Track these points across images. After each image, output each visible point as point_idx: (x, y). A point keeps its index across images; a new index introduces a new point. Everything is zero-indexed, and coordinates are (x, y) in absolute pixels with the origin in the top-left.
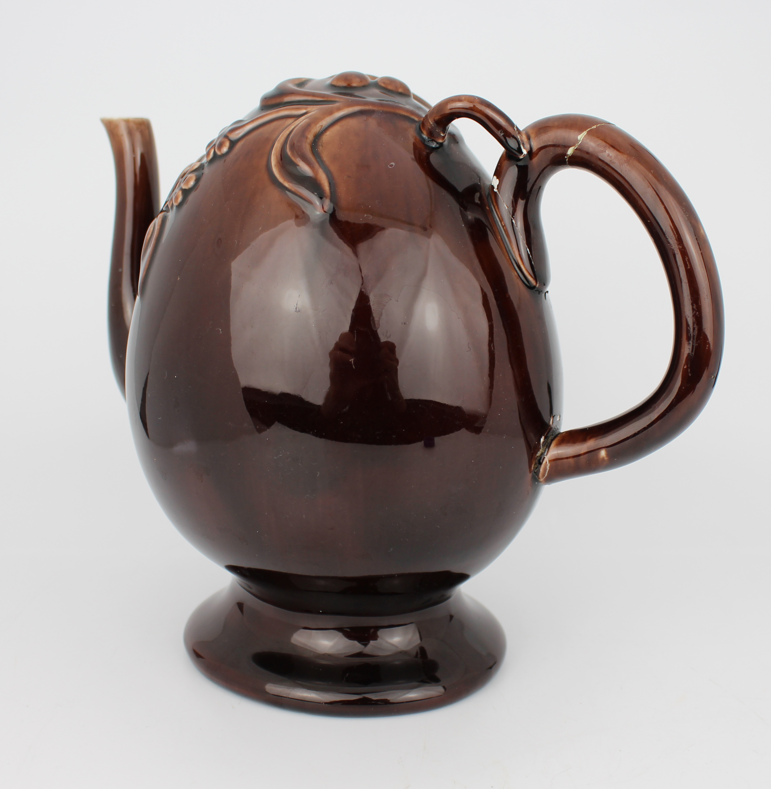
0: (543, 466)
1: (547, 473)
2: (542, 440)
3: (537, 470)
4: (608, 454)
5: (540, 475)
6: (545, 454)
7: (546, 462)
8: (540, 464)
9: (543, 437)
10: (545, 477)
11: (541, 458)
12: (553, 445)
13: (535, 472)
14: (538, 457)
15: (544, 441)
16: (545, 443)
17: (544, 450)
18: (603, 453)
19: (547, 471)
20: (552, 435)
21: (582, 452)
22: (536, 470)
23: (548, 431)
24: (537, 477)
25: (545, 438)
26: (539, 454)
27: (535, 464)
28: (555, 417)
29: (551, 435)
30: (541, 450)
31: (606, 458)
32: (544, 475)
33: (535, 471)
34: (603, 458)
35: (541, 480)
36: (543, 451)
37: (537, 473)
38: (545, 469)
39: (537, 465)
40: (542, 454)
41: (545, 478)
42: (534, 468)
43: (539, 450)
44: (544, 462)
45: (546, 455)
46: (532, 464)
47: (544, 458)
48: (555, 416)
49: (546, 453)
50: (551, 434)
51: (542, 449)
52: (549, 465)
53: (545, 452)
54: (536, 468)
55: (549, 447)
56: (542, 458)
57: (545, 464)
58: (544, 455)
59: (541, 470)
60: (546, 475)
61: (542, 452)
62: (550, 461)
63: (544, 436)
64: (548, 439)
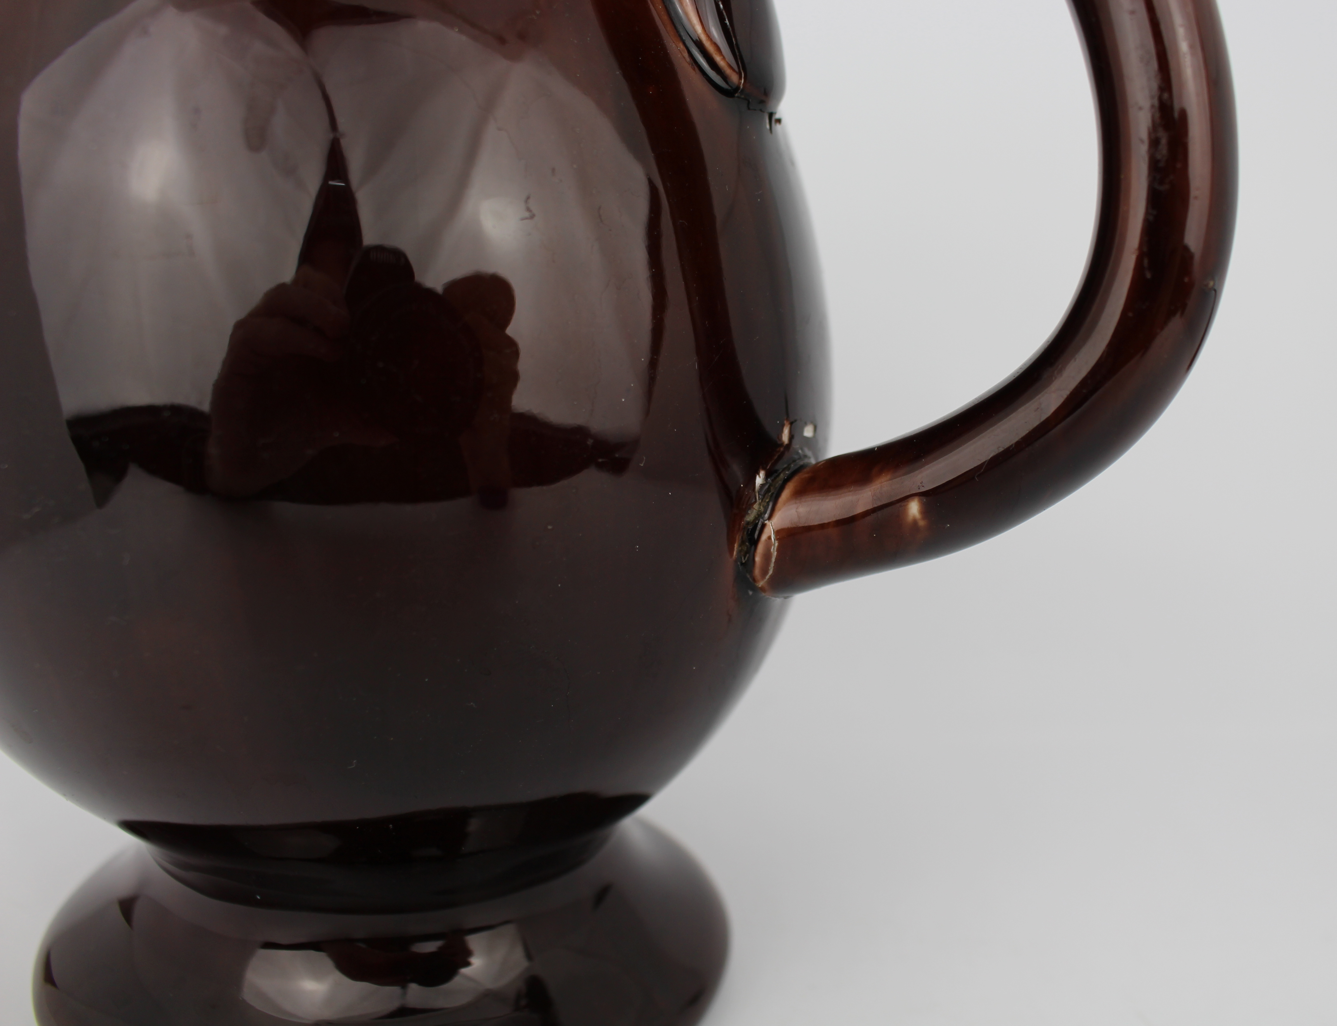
0: (761, 548)
1: (772, 565)
2: (759, 480)
3: (748, 558)
4: (926, 511)
5: (757, 572)
6: (767, 516)
7: (769, 538)
8: (755, 543)
9: (762, 474)
10: (767, 577)
11: (756, 525)
12: (786, 494)
13: (742, 564)
14: (748, 523)
15: (765, 482)
16: (767, 486)
17: (763, 507)
18: (914, 509)
19: (773, 560)
20: (788, 468)
21: (860, 509)
22: (744, 559)
23: (776, 457)
24: (748, 576)
25: (767, 476)
26: (750, 517)
27: (742, 543)
28: (794, 424)
29: (784, 469)
30: (756, 506)
31: (922, 523)
32: (765, 572)
33: (744, 561)
34: (915, 522)
35: (761, 584)
36: (761, 507)
37: (747, 565)
38: (767, 556)
39: (747, 544)
40: (760, 515)
41: (768, 579)
42: (739, 552)
43: (750, 506)
44: (764, 537)
45: (770, 518)
46: (735, 543)
47: (764, 526)
48: (796, 421)
49: (768, 512)
50: (785, 466)
51: (760, 504)
52: (776, 544)
53: (765, 512)
54: (746, 553)
55: (776, 498)
56: (759, 526)
57: (766, 540)
58: (763, 518)
59: (758, 559)
60: (771, 572)
61: (759, 511)
62: (777, 533)
63: (764, 469)
64: (775, 478)
